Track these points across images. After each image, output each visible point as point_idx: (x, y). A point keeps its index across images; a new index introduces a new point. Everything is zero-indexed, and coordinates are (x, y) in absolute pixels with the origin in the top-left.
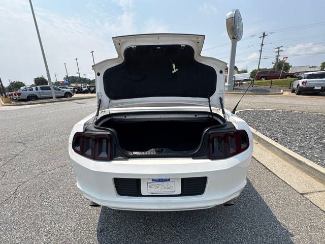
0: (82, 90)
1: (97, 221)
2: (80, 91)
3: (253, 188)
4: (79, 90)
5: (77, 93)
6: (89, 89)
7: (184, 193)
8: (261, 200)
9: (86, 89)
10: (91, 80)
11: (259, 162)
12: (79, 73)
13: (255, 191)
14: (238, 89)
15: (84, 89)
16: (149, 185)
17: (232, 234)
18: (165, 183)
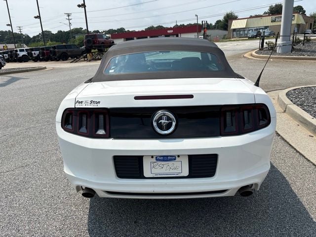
0: (17, 55)
1: (86, 221)
2: (13, 57)
3: (292, 190)
4: (11, 56)
5: (8, 61)
6: (30, 54)
7: (192, 175)
8: (299, 202)
9: (25, 53)
10: (31, 37)
11: (309, 161)
12: (11, 25)
13: (294, 193)
14: (300, 50)
15: (21, 54)
16: (152, 165)
17: (254, 234)
18: (170, 163)
